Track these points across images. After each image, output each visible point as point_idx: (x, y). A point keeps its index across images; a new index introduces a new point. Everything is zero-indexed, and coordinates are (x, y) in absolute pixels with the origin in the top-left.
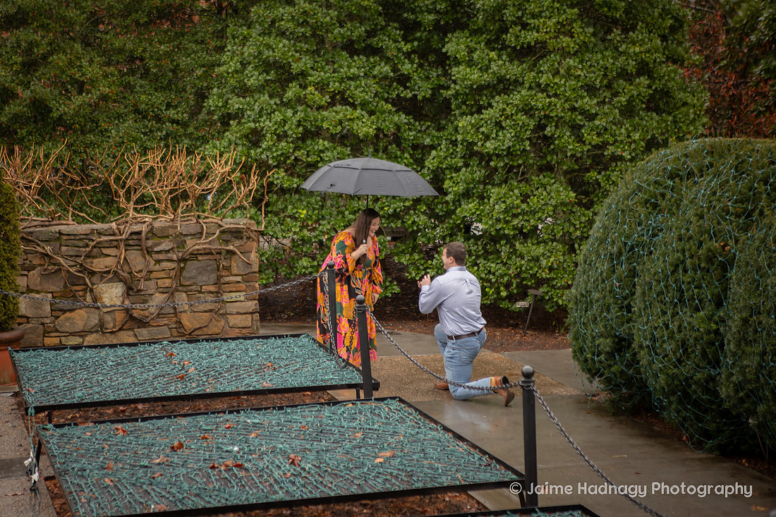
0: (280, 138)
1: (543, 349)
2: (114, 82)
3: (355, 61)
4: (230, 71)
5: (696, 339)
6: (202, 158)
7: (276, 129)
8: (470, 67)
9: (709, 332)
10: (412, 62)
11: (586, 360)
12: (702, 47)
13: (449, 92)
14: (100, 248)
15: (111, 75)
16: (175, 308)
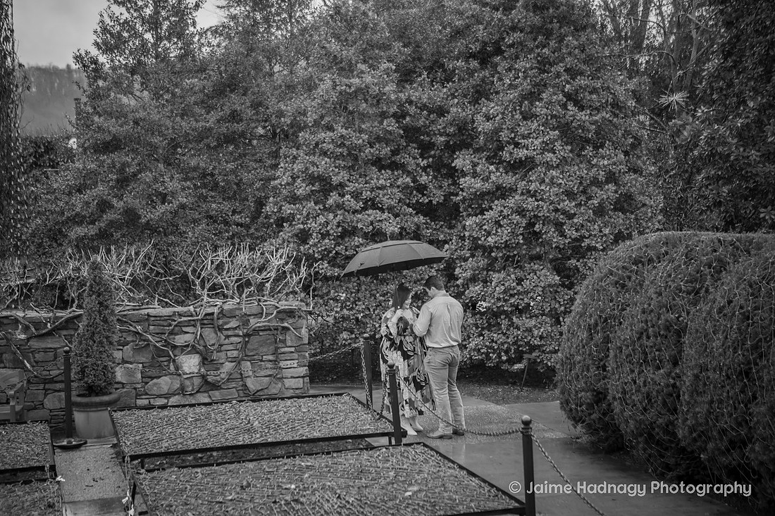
0: (325, 235)
1: (536, 402)
2: (190, 193)
3: (382, 174)
4: (283, 183)
5: (658, 391)
6: (261, 254)
7: (320, 230)
8: (475, 178)
9: (668, 386)
10: (428, 175)
11: (571, 410)
12: (656, 160)
13: (458, 198)
14: (180, 326)
15: (188, 188)
16: (241, 374)
